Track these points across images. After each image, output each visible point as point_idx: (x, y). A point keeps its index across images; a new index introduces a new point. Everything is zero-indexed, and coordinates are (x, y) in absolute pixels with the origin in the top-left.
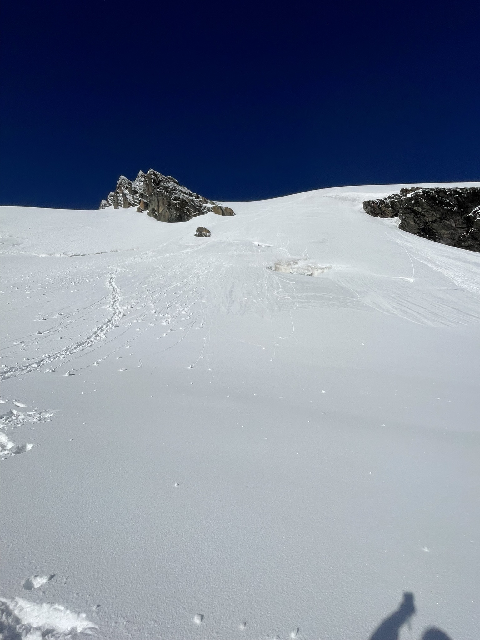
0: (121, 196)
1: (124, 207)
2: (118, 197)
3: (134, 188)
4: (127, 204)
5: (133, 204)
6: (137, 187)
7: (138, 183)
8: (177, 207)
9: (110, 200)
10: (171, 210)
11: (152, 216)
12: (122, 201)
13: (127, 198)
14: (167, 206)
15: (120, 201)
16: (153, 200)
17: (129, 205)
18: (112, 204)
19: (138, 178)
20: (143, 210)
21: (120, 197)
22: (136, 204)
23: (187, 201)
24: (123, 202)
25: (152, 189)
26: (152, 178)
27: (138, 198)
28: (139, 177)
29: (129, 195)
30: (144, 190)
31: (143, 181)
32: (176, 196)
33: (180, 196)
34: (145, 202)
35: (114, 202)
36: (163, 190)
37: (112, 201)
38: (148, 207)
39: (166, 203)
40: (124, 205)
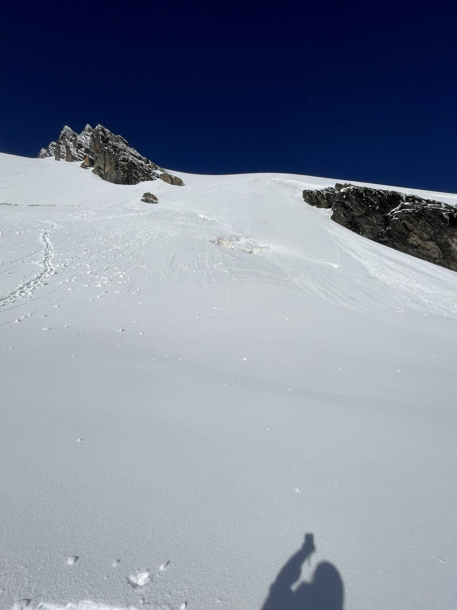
0: (64, 148)
1: (66, 160)
2: (61, 148)
3: (80, 141)
4: (71, 157)
5: (77, 158)
6: (82, 140)
7: (84, 137)
8: (124, 168)
9: (51, 149)
10: (119, 170)
11: (96, 173)
12: (65, 153)
13: (71, 151)
15: (63, 153)
16: (100, 157)
17: (72, 159)
18: (53, 154)
19: (85, 132)
20: (88, 167)
22: (80, 158)
23: (136, 164)
25: (100, 145)
26: (100, 134)
27: (84, 153)
28: (86, 131)
29: (74, 148)
30: (90, 146)
31: (90, 136)
32: (124, 157)
33: (129, 158)
34: (90, 158)
35: (56, 153)
36: (111, 149)
37: (54, 151)
38: (94, 164)
39: (114, 163)
40: (66, 158)
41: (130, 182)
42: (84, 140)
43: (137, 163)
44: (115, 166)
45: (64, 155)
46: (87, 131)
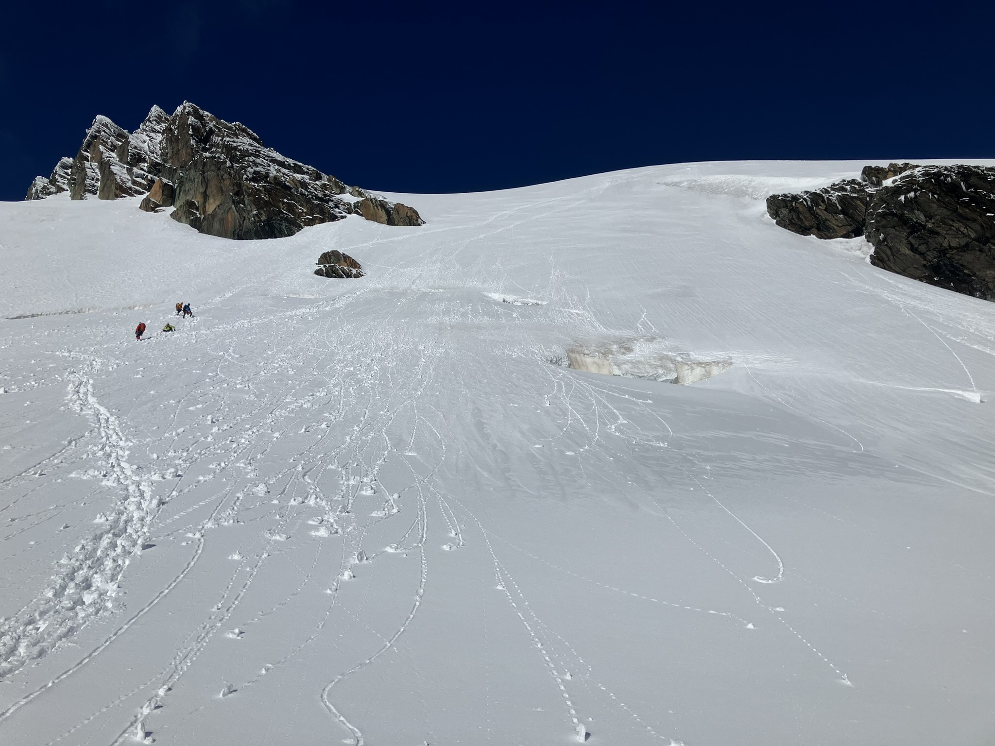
0: (94, 167)
1: (101, 198)
2: (87, 170)
3: (135, 148)
4: (113, 187)
5: (130, 188)
6: (141, 145)
7: (147, 135)
8: (260, 198)
9: (61, 176)
10: (244, 204)
11: (183, 219)
12: (97, 179)
13: (115, 171)
14: (231, 194)
15: (93, 179)
16: (190, 179)
17: (118, 192)
18: (65, 187)
19: (148, 124)
20: (160, 206)
21: (92, 169)
22: (137, 188)
23: (287, 184)
24: (99, 184)
25: (190, 151)
26: (189, 122)
27: (146, 174)
28: (150, 122)
29: (121, 166)
30: (162, 154)
31: (159, 132)
32: (257, 169)
33: (269, 170)
34: (166, 184)
35: (73, 183)
36: (221, 154)
37: (68, 179)
38: (175, 198)
39: (231, 188)
40: (102, 191)
41: (276, 231)
42: (146, 144)
43: (291, 182)
44: (235, 194)
45: (96, 184)
46: (153, 120)
